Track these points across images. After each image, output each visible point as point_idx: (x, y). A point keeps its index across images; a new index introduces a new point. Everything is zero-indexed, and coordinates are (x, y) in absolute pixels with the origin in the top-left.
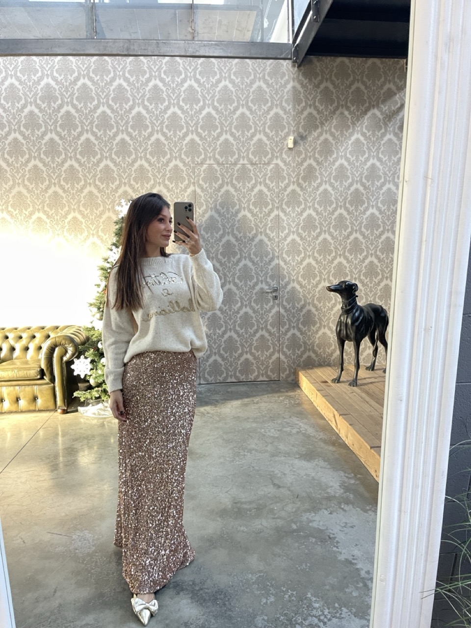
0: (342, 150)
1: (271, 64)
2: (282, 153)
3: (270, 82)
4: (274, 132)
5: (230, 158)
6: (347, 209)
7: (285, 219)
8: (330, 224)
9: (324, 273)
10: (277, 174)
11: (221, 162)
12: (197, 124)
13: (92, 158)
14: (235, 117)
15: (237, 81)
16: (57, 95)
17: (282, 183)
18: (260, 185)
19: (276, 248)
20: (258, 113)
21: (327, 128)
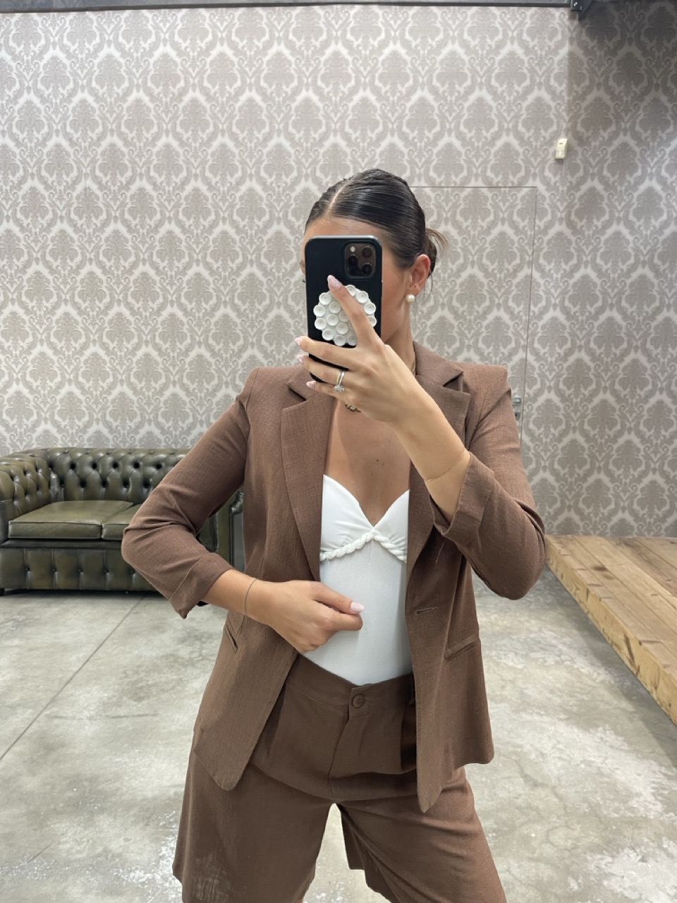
0: (652, 164)
1: (533, 15)
2: (544, 167)
3: (531, 45)
4: (532, 131)
5: (453, 178)
6: (654, 269)
7: (542, 282)
8: (621, 292)
9: (606, 378)
10: (533, 207)
11: (437, 184)
12: (401, 117)
13: (228, 177)
14: (466, 105)
15: (473, 43)
16: (179, 72)
17: (540, 221)
18: (503, 224)
19: (522, 332)
20: (507, 98)
21: (628, 125)
